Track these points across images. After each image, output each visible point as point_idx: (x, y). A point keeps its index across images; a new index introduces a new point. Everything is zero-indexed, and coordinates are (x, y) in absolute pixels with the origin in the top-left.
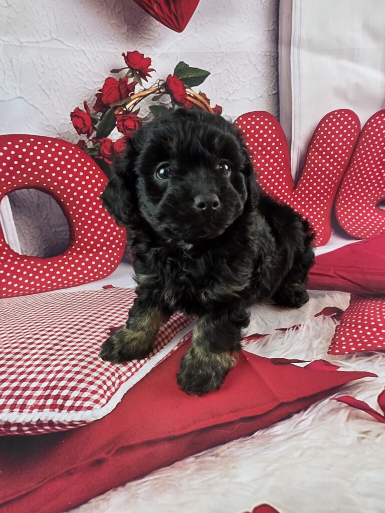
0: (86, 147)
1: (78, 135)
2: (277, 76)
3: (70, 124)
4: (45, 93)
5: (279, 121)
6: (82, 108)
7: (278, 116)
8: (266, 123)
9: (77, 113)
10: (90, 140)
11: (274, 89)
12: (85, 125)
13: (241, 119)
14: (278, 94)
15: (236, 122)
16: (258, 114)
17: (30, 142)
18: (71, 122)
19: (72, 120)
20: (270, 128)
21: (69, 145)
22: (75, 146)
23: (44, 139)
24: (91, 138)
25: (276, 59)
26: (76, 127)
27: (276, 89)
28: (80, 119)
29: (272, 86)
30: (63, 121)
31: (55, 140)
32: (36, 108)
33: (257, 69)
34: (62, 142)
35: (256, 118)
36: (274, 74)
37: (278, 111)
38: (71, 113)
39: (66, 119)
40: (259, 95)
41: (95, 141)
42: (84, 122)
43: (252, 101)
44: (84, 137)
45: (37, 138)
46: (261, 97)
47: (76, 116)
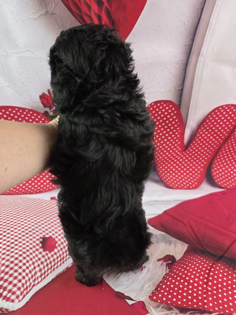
0: (49, 115)
1: (44, 108)
2: (185, 77)
3: (39, 101)
4: (24, 84)
5: (179, 108)
6: (47, 93)
7: (180, 104)
8: (170, 108)
9: (43, 96)
10: (51, 111)
11: (180, 86)
12: (48, 103)
13: (153, 104)
14: (182, 90)
15: (149, 106)
16: (165, 102)
17: (15, 110)
18: (40, 100)
19: (40, 99)
20: (173, 112)
21: (38, 113)
22: (42, 114)
23: (24, 109)
24: (52, 110)
25: (185, 65)
26: (43, 104)
27: (182, 86)
28: (46, 99)
29: (179, 84)
30: (34, 100)
31: (30, 110)
32: (18, 92)
33: (170, 72)
34: (34, 112)
35: (163, 104)
36: (182, 75)
37: (180, 101)
38: (40, 96)
39: (36, 99)
40: (168, 90)
41: (54, 112)
42: (48, 101)
43: (162, 93)
44: (47, 109)
45: (19, 108)
46: (170, 91)
47: (43, 97)
